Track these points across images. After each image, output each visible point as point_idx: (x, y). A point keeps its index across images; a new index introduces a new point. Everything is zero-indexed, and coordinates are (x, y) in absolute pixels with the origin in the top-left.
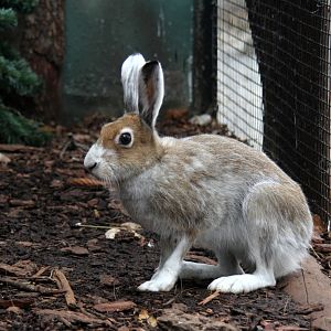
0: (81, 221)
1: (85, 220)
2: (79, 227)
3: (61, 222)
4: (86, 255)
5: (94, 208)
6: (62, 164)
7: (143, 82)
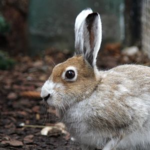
0: (24, 122)
1: (28, 122)
2: (22, 127)
3: (9, 124)
4: (20, 147)
5: (36, 113)
6: (19, 83)
7: (86, 29)
